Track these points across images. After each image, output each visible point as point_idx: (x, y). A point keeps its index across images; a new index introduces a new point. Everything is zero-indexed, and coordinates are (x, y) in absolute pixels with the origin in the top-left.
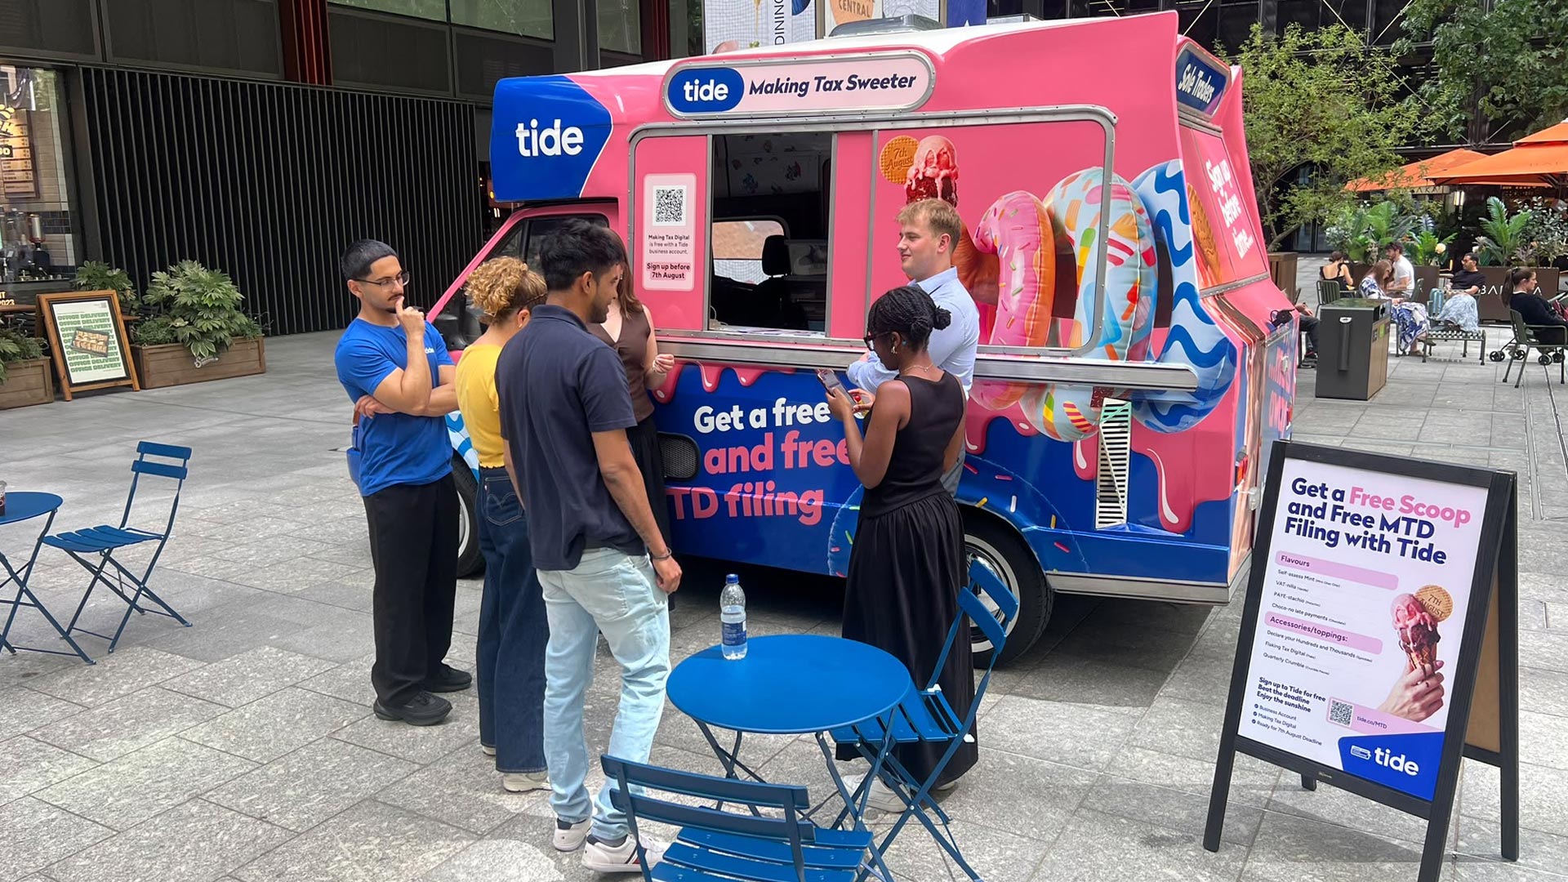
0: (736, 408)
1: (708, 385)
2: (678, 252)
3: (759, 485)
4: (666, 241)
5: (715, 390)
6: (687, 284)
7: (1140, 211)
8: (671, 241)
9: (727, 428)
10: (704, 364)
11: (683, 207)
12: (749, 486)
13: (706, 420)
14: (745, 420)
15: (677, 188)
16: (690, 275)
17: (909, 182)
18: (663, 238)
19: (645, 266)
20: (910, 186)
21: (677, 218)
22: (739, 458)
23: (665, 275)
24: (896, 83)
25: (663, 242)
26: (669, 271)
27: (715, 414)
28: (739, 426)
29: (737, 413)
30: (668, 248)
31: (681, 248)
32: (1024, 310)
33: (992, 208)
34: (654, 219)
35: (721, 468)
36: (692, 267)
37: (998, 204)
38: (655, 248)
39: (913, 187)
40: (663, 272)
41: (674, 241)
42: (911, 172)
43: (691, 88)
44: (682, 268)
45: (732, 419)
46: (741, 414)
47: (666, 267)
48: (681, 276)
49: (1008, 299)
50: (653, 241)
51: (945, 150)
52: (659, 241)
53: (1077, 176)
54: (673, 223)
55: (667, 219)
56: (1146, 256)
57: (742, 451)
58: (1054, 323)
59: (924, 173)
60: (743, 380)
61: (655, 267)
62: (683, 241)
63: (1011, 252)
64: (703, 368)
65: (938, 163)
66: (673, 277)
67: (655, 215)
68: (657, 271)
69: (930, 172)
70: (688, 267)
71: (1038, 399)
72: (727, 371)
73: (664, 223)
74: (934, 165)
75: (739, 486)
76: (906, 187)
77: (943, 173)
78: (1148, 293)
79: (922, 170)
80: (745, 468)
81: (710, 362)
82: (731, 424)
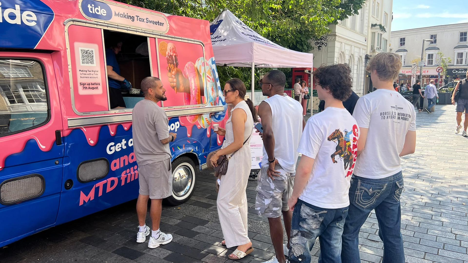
0: (123, 140)
1: (112, 133)
2: (94, 77)
3: (132, 169)
4: (88, 73)
5: (115, 135)
6: (99, 91)
7: (210, 69)
8: (90, 73)
9: (120, 149)
10: (110, 125)
11: (94, 58)
12: (128, 171)
13: (112, 148)
14: (126, 144)
15: (90, 50)
16: (100, 87)
17: (167, 56)
18: (86, 71)
19: (79, 84)
20: (167, 57)
21: (92, 62)
22: (124, 160)
23: (89, 88)
24: (159, 24)
25: (87, 73)
26: (91, 86)
27: (115, 145)
28: (124, 147)
29: (124, 142)
30: (89, 76)
31: (95, 76)
32: (196, 94)
33: (186, 66)
34: (81, 62)
35: (118, 167)
36: (101, 84)
37: (187, 65)
38: (83, 76)
39: (168, 58)
40: (88, 86)
41: (92, 73)
42: (167, 53)
43: (91, 7)
44: (97, 84)
45: (122, 145)
46: (125, 142)
47: (89, 84)
48: (97, 88)
49: (192, 92)
50: (82, 73)
51: (174, 47)
52: (85, 73)
53: (200, 59)
54: (90, 65)
55: (87, 63)
56: (213, 79)
57: (125, 157)
58: (201, 97)
59: (170, 54)
60: (126, 128)
61: (84, 84)
62: (96, 73)
63: (191, 78)
64: (109, 126)
65: (173, 51)
66: (93, 88)
67: (81, 61)
68: (85, 86)
69: (171, 54)
70: (99, 84)
71: (200, 118)
72: (119, 126)
73: (86, 65)
74: (172, 52)
75: (124, 172)
76: (166, 58)
77: (174, 54)
78: (214, 89)
79: (169, 53)
80: (126, 164)
81: (112, 124)
82: (121, 148)
